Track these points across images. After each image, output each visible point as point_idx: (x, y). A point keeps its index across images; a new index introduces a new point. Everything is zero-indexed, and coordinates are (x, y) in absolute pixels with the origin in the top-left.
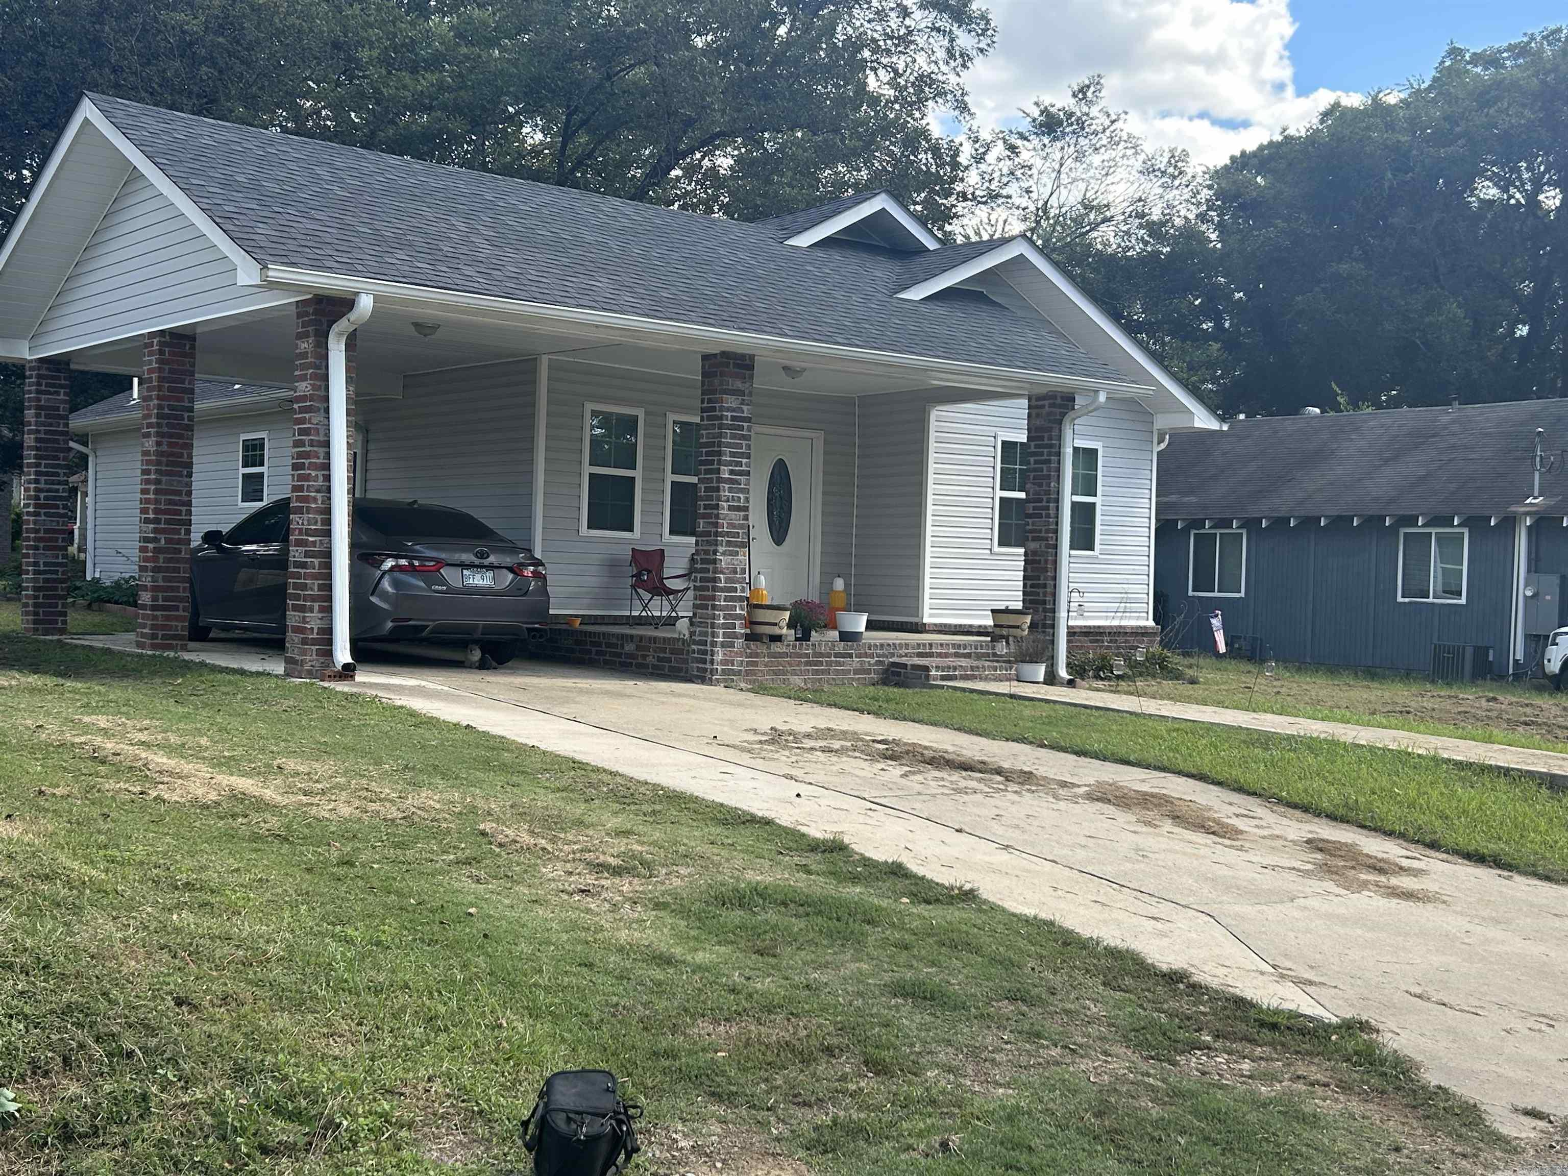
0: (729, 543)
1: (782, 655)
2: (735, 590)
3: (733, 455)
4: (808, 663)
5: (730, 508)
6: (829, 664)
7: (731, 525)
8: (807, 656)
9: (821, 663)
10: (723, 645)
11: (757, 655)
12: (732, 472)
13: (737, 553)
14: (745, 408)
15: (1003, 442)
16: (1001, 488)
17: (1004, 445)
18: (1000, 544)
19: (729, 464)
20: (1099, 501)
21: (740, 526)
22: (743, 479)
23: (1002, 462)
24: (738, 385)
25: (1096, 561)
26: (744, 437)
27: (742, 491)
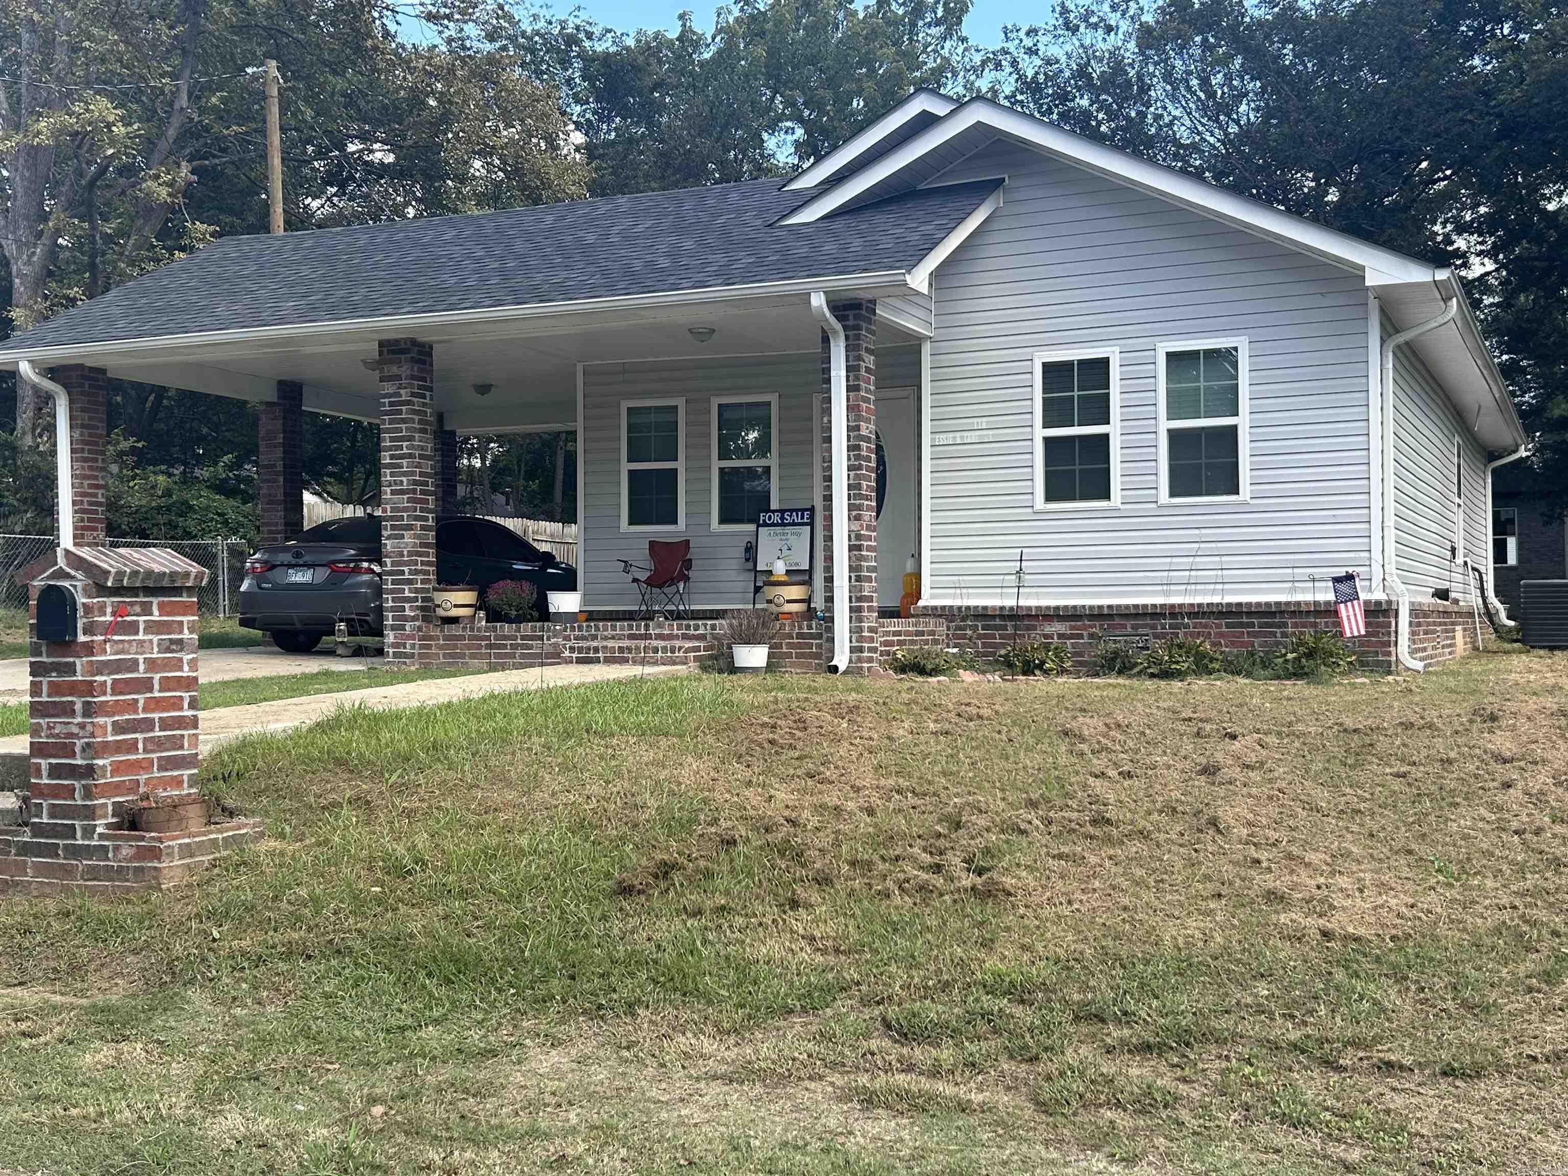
0: (393, 527)
1: (461, 637)
2: (403, 573)
3: (392, 439)
4: (490, 646)
5: (393, 492)
6: (515, 647)
7: (395, 510)
8: (487, 638)
9: (504, 646)
10: (393, 628)
11: (431, 638)
12: (392, 457)
13: (402, 537)
14: (402, 392)
15: (1045, 365)
16: (1046, 426)
17: (1048, 368)
18: (1049, 498)
19: (390, 449)
20: (1243, 421)
21: (405, 509)
22: (404, 462)
23: (1045, 391)
24: (395, 370)
25: (1244, 509)
26: (404, 421)
27: (405, 474)
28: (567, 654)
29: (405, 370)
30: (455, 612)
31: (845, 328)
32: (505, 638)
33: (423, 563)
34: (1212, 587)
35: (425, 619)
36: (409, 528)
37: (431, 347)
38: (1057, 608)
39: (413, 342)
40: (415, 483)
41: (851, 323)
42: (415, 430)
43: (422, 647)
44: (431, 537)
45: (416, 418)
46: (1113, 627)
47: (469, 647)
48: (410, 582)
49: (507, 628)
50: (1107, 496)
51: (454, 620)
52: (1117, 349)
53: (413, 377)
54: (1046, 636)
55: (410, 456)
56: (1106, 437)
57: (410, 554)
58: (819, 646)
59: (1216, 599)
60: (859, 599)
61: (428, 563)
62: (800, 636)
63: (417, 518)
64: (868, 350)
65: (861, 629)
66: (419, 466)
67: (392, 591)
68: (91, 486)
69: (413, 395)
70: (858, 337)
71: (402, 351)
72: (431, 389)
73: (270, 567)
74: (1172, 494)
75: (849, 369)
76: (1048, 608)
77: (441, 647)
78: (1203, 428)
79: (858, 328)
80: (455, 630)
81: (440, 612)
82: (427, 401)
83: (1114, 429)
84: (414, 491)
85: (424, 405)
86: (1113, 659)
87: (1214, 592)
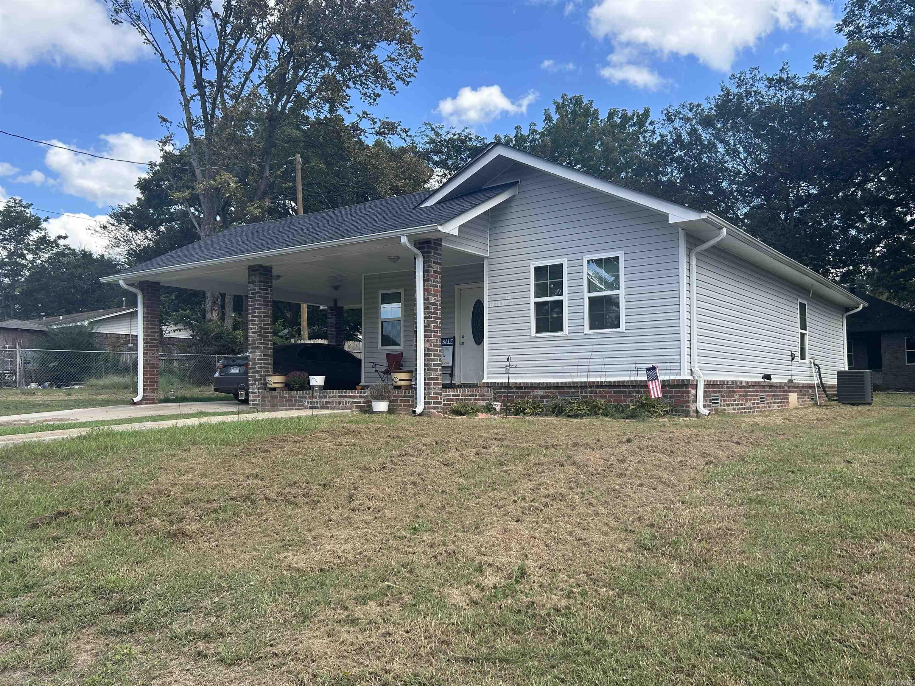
0: (253, 348)
1: (276, 397)
2: (255, 368)
3: (252, 309)
4: (286, 401)
5: (253, 333)
6: (296, 401)
7: (253, 340)
8: (286, 397)
9: (292, 401)
10: (252, 393)
11: (265, 397)
12: (253, 317)
13: (255, 352)
14: (256, 288)
15: (535, 268)
16: (536, 297)
17: (536, 268)
18: (538, 331)
19: (251, 313)
20: (622, 292)
21: (257, 340)
22: (257, 319)
23: (535, 281)
24: (253, 278)
25: (622, 335)
26: (256, 301)
27: (257, 324)
28: (306, 405)
29: (257, 279)
30: (274, 386)
31: (423, 253)
32: (292, 397)
33: (265, 364)
34: (600, 373)
35: (265, 388)
36: (258, 348)
37: (272, 268)
38: (539, 383)
39: (261, 266)
40: (261, 328)
41: (426, 250)
42: (261, 305)
43: (263, 401)
44: (270, 352)
45: (262, 299)
46: (564, 392)
47: (279, 401)
48: (258, 372)
49: (293, 393)
50: (562, 330)
51: (274, 389)
52: (566, 260)
53: (260, 281)
54: (535, 397)
55: (258, 316)
56: (561, 302)
57: (259, 360)
58: (413, 401)
59: (603, 379)
60: (429, 379)
61: (268, 364)
62: (405, 396)
63: (261, 344)
64: (434, 263)
65: (429, 393)
66: (263, 320)
67: (251, 376)
68: (151, 332)
69: (260, 289)
70: (429, 257)
71: (257, 270)
72: (271, 287)
73: (225, 366)
74: (591, 328)
75: (424, 272)
76: (535, 383)
77: (269, 401)
78: (605, 296)
79: (430, 252)
80: (274, 394)
81: (269, 386)
82: (269, 292)
83: (565, 298)
84: (260, 332)
85: (266, 294)
86: (555, 408)
87: (601, 376)
